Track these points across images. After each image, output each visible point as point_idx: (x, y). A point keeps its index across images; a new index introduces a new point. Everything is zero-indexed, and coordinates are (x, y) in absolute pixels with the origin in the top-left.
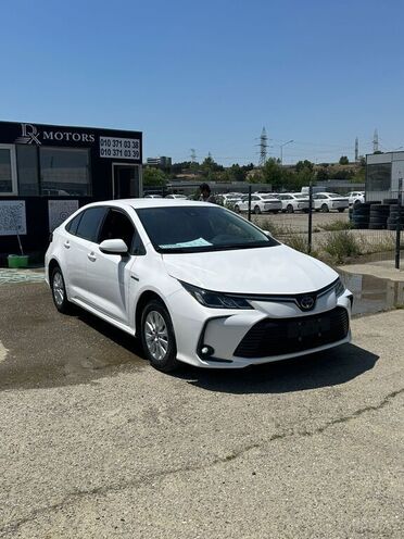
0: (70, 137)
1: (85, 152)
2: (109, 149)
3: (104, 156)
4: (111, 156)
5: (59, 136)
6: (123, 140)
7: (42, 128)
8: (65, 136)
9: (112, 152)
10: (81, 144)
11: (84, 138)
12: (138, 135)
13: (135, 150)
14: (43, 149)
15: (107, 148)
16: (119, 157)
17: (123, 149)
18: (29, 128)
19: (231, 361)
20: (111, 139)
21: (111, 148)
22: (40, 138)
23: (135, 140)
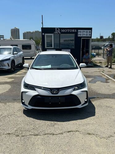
0: (69, 31)
1: (74, 35)
2: (81, 34)
3: (79, 36)
4: (82, 36)
5: (66, 31)
6: (86, 31)
7: (61, 29)
8: (67, 31)
9: (82, 35)
10: (72, 33)
11: (73, 31)
12: (91, 29)
13: (90, 33)
14: (61, 35)
15: (80, 33)
16: (84, 36)
17: (86, 33)
18: (57, 29)
19: (28, 106)
20: (82, 30)
21: (82, 33)
22: (60, 32)
23: (90, 31)
